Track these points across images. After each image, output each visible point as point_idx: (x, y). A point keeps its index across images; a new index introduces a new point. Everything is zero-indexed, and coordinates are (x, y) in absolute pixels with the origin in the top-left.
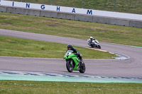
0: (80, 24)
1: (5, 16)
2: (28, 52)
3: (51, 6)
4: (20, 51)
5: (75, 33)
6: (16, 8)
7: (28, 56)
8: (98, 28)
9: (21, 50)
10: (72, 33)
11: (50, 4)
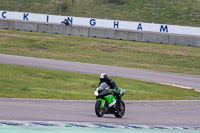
0: (150, 47)
1: (36, 38)
2: (72, 92)
3: (105, 20)
4: (59, 91)
5: (142, 62)
6: (51, 25)
7: (71, 97)
8: (178, 53)
9: (61, 88)
10: (138, 61)
11: (103, 18)
